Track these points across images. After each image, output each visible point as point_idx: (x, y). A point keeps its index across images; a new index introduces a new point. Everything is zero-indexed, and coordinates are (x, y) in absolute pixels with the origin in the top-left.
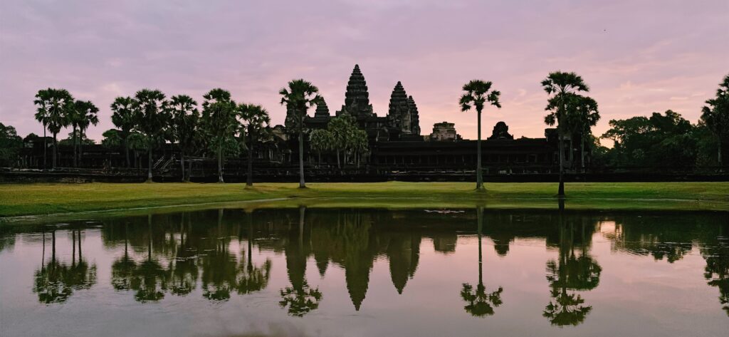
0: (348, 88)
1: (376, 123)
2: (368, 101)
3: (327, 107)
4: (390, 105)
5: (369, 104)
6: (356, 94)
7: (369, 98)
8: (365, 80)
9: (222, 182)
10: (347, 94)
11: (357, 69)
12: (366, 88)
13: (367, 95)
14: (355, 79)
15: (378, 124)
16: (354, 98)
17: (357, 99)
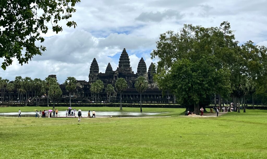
0: (120, 59)
1: (131, 77)
2: (129, 65)
3: (111, 67)
4: (138, 69)
5: (130, 67)
6: (124, 63)
8: (129, 55)
9: (48, 106)
10: (119, 62)
11: (124, 50)
12: (129, 60)
13: (129, 62)
14: (124, 55)
15: (132, 77)
16: (123, 64)
17: (124, 65)
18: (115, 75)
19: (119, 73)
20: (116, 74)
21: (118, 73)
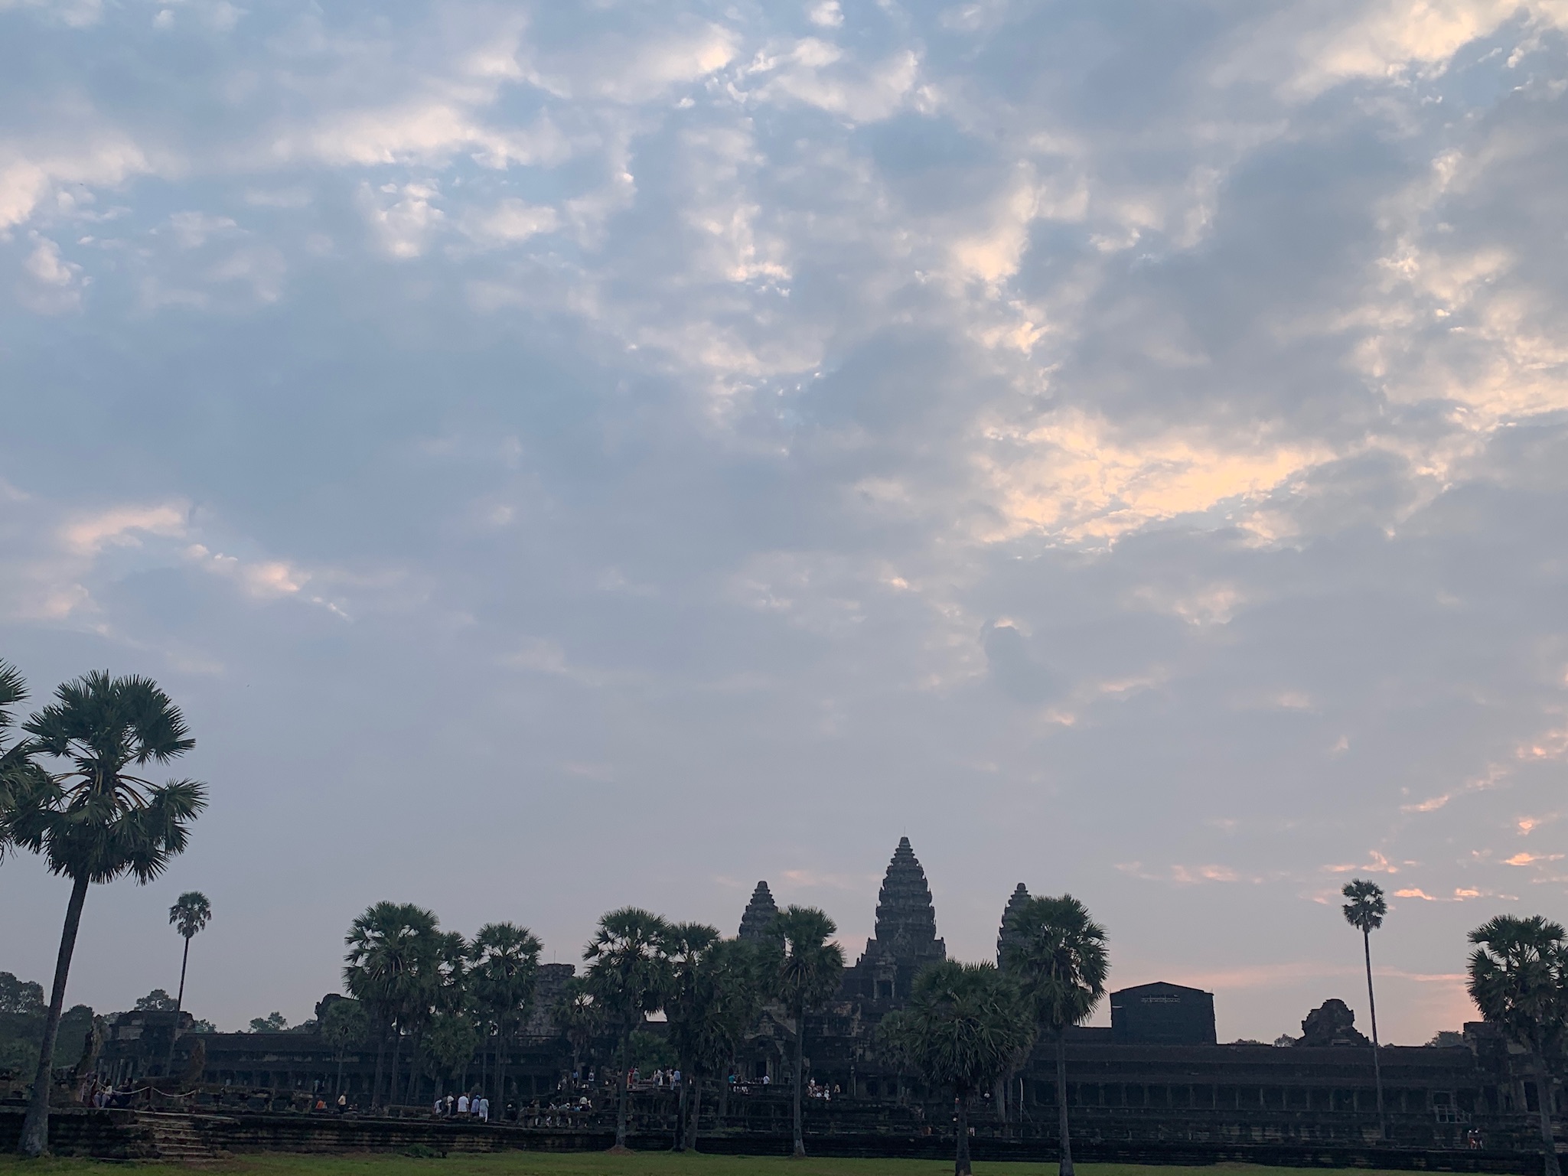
0: (882, 895)
2: (932, 930)
4: (1000, 943)
5: (937, 937)
6: (905, 912)
7: (938, 920)
8: (926, 875)
9: (801, 1155)
10: (879, 912)
11: (904, 850)
12: (928, 897)
13: (930, 913)
14: (901, 871)
16: (902, 921)
17: (906, 924)
18: (883, 977)
19: (900, 967)
20: (886, 969)
21: (895, 968)
